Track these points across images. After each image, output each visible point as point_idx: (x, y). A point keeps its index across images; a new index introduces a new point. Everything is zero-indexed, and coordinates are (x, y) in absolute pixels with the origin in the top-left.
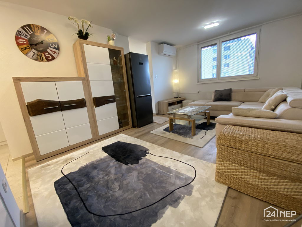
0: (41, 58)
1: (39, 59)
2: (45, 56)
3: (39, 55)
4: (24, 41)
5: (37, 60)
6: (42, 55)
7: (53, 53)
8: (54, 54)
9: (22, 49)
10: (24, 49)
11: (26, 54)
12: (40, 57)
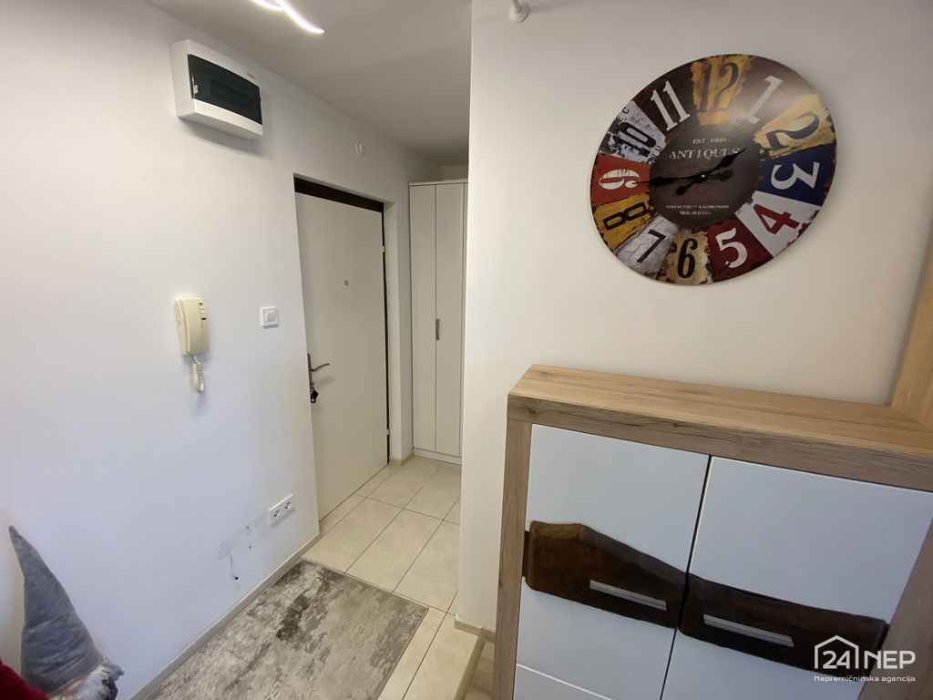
0: (687, 260)
1: (673, 272)
2: (713, 245)
3: (679, 248)
4: (627, 179)
5: (659, 275)
6: (694, 247)
7: (771, 222)
8: (774, 230)
9: (609, 223)
10: (618, 219)
11: (616, 249)
12: (683, 255)
